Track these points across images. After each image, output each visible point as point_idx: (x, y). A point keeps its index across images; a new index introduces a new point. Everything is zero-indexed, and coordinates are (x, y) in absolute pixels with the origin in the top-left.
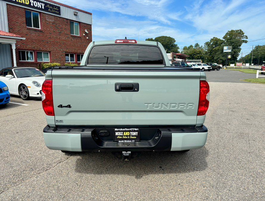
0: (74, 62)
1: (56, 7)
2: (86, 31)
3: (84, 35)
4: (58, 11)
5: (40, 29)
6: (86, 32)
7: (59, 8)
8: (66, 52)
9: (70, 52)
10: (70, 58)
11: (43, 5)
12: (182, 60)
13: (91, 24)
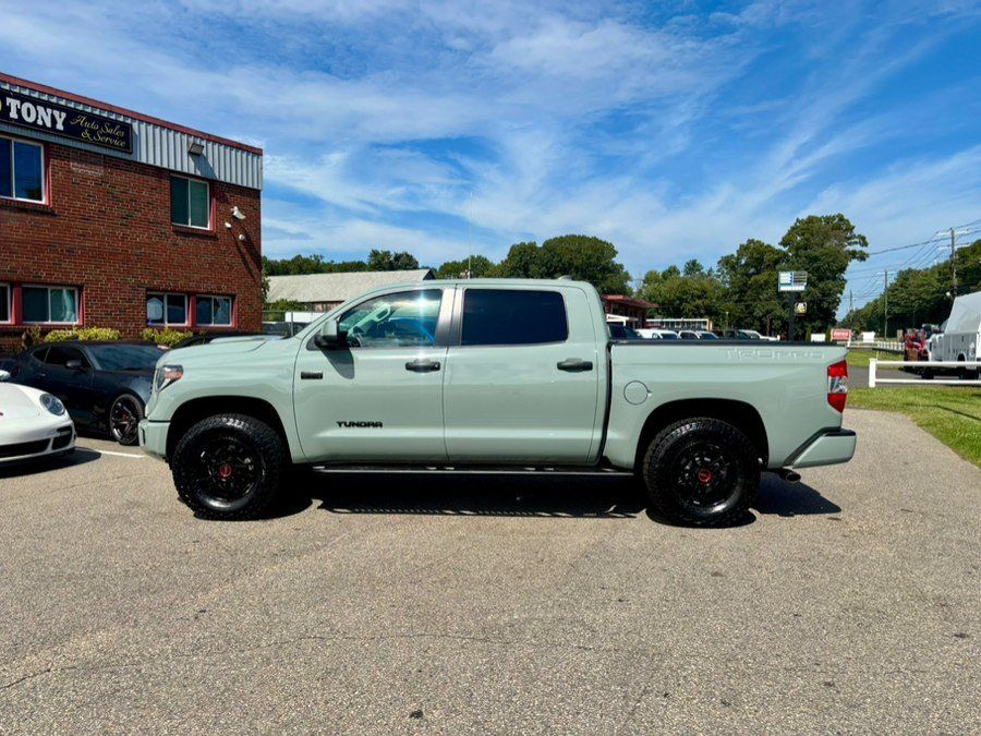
0: (186, 324)
1: (113, 123)
2: (236, 212)
3: (228, 225)
4: (121, 139)
5: (44, 201)
6: (235, 217)
7: (127, 128)
8: (148, 290)
9: (166, 291)
10: (169, 310)
11: (61, 118)
12: (627, 318)
13: (256, 187)
